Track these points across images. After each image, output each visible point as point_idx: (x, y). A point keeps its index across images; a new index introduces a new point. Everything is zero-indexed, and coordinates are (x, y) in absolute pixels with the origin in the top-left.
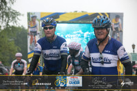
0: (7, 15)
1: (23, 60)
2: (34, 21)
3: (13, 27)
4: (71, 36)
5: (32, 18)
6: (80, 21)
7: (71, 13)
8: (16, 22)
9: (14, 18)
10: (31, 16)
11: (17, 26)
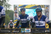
0: (6, 6)
1: (13, 23)
2: (16, 8)
3: (8, 10)
4: (30, 14)
5: (15, 7)
6: (33, 8)
7: (30, 5)
8: (9, 8)
9: (9, 7)
10: (15, 6)
11: (10, 10)
